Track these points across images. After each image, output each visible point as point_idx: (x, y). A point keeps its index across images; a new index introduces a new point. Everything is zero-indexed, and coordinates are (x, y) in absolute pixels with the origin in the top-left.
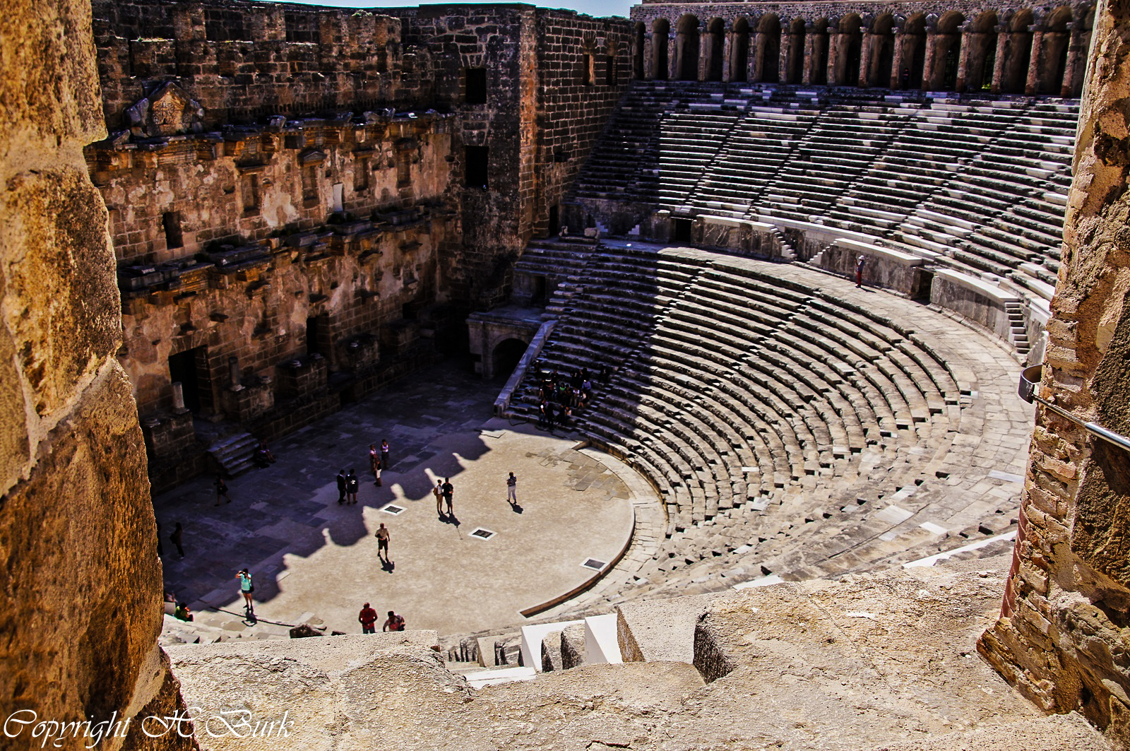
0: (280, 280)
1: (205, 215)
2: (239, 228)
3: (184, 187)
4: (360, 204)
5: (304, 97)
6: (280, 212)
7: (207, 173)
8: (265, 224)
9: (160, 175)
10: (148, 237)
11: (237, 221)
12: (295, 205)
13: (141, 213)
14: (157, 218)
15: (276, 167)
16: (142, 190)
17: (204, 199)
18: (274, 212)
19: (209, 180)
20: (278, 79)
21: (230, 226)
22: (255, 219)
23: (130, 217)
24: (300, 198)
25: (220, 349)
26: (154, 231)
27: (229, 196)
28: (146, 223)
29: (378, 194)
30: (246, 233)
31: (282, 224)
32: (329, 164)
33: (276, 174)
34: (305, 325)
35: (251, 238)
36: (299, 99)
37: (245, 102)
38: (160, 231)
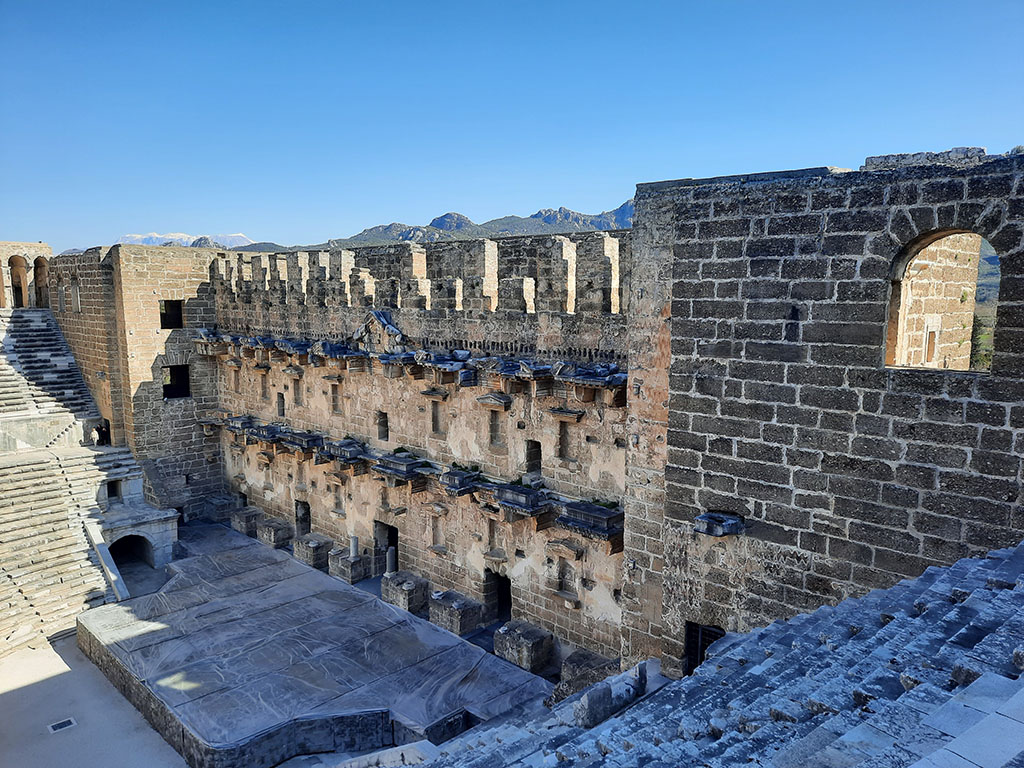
0: (460, 511)
1: (403, 423)
2: (427, 444)
3: (390, 395)
4: (562, 477)
6: (464, 444)
7: (405, 389)
8: (450, 451)
9: (376, 382)
10: (367, 425)
11: (427, 438)
12: (481, 446)
13: (364, 405)
14: (373, 413)
15: (463, 401)
16: (365, 390)
17: (403, 410)
18: (458, 443)
19: (407, 395)
20: (470, 314)
21: (420, 440)
22: (442, 443)
23: (358, 405)
24: (486, 440)
25: (406, 539)
26: (371, 421)
27: (421, 414)
28: (367, 414)
29: (594, 475)
30: (433, 453)
31: (465, 459)
32: (522, 415)
33: (463, 407)
34: (483, 576)
35: (436, 458)
36: (491, 338)
38: (375, 423)
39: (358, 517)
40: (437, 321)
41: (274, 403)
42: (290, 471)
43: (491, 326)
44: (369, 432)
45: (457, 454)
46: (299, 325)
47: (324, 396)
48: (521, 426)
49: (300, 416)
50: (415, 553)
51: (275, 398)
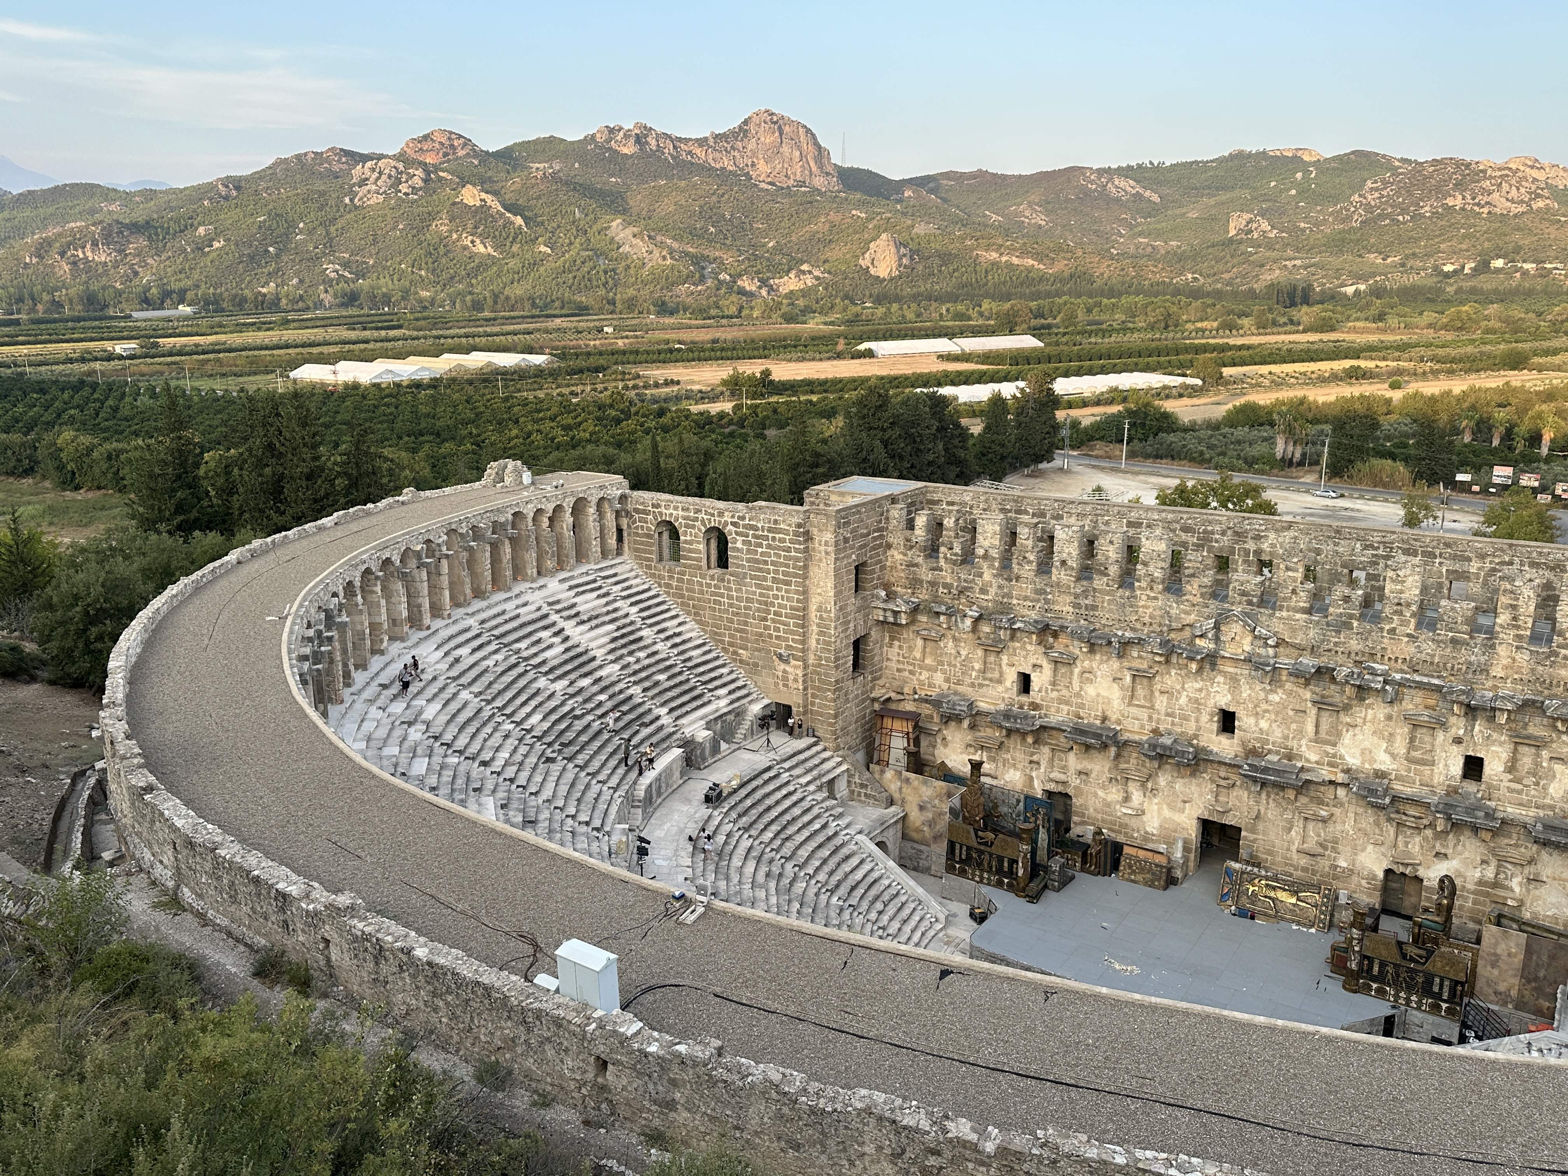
0: (1350, 814)
1: (1264, 724)
2: (1304, 748)
3: (1244, 695)
4: (1511, 790)
5: (1433, 656)
6: (1367, 754)
7: (1273, 692)
8: (1342, 757)
9: (1219, 679)
10: (1197, 721)
11: (1304, 742)
12: (1393, 756)
13: (1195, 701)
14: (1209, 710)
15: (1370, 711)
16: (1198, 686)
17: (1266, 711)
18: (1357, 751)
19: (1276, 698)
20: (1392, 631)
21: (1293, 743)
22: (1329, 749)
23: (1183, 700)
24: (1401, 751)
25: (1255, 839)
26: (1205, 718)
27: (1297, 718)
28: (1199, 710)
29: (1556, 791)
30: (1314, 758)
31: (1367, 766)
32: (1461, 732)
33: (1369, 717)
34: (1380, 876)
35: (1317, 763)
36: (1423, 656)
37: (1336, 644)
38: (1211, 720)
39: (1166, 813)
40: (1338, 632)
41: (1008, 684)
42: (1035, 758)
43: (1424, 646)
44: (1199, 729)
45: (1353, 760)
46: (1076, 606)
47: (1115, 686)
48: (1458, 741)
49: (1061, 701)
50: (1270, 853)
51: (1011, 677)
